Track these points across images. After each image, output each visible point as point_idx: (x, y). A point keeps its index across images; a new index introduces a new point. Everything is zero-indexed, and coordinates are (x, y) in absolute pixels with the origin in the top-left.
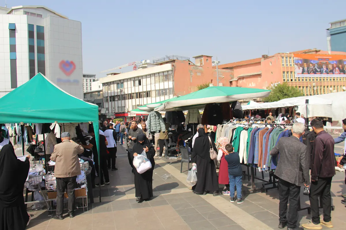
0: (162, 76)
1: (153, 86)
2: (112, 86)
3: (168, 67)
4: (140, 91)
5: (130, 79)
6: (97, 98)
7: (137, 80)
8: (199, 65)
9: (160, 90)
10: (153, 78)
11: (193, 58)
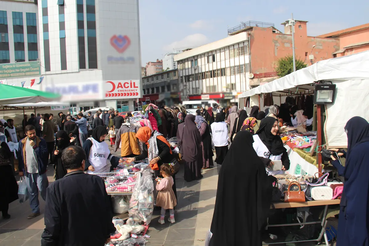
0: (237, 49)
1: (227, 61)
2: (186, 63)
3: (243, 36)
4: (214, 69)
5: (204, 54)
6: (173, 78)
7: (210, 55)
8: (289, 33)
9: (235, 66)
10: (227, 52)
11: (282, 24)
